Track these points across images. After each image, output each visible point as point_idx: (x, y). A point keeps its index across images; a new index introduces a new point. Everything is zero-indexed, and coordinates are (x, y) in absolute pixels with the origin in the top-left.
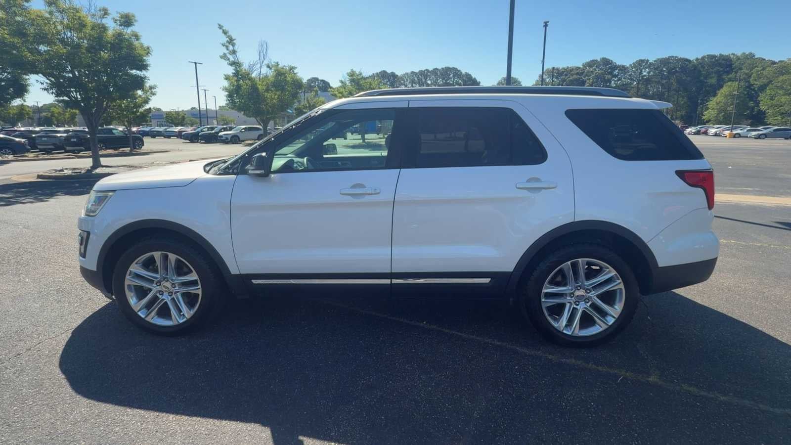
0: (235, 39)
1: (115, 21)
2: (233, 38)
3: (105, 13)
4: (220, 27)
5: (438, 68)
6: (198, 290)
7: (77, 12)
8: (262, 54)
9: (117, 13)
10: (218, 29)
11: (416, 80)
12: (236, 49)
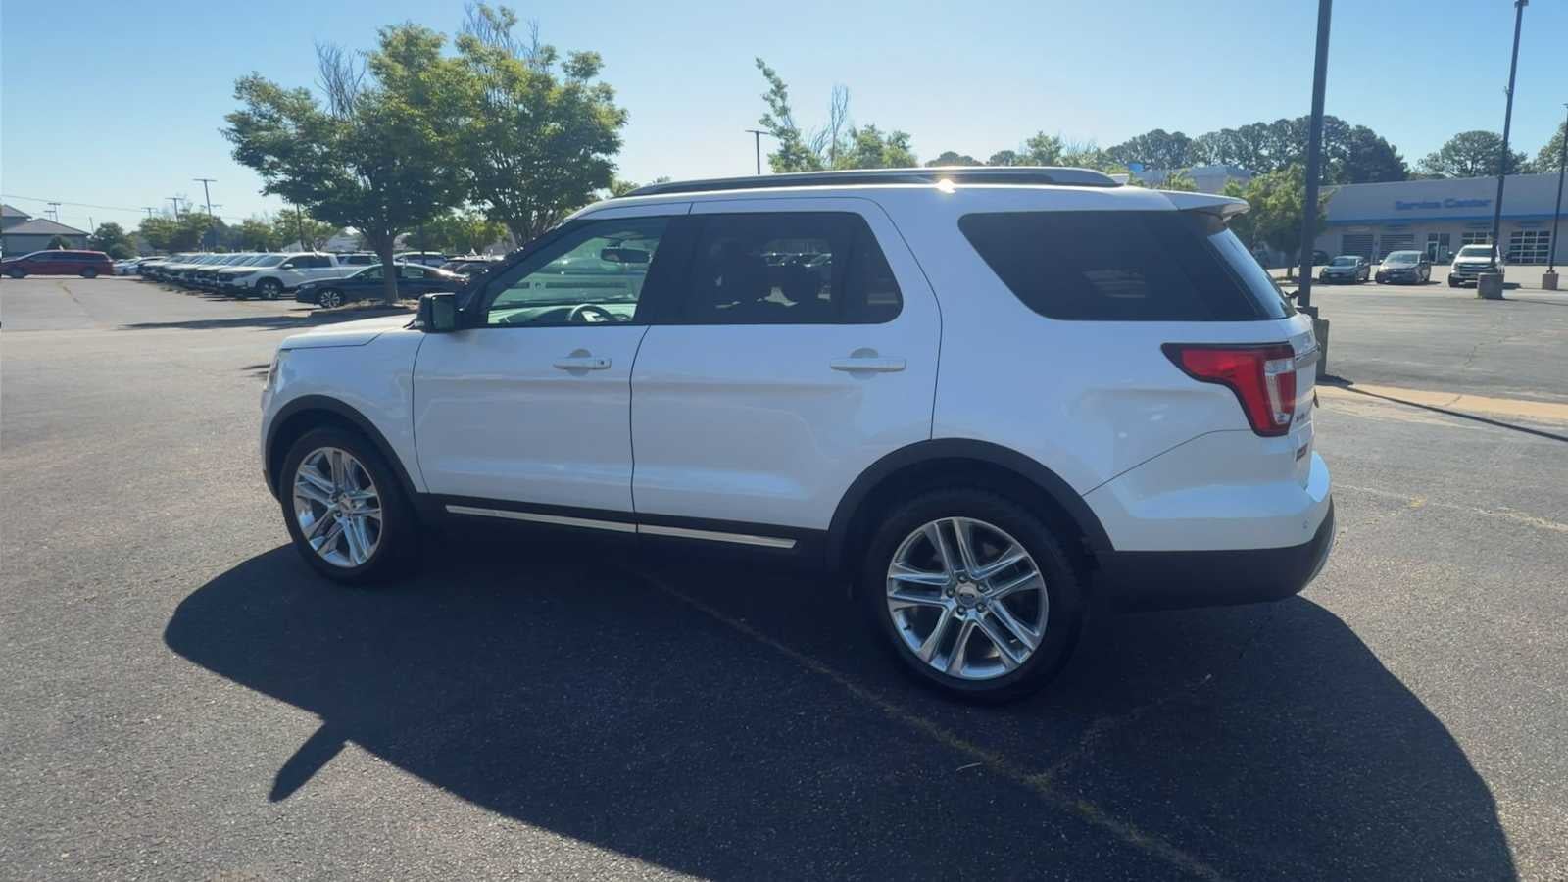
0: (786, 86)
1: (566, 67)
2: (784, 83)
3: (551, 55)
4: (760, 64)
5: (1288, 118)
6: (378, 515)
7: (503, 58)
8: (837, 111)
9: (570, 54)
10: (756, 68)
11: (1233, 148)
12: (788, 103)
